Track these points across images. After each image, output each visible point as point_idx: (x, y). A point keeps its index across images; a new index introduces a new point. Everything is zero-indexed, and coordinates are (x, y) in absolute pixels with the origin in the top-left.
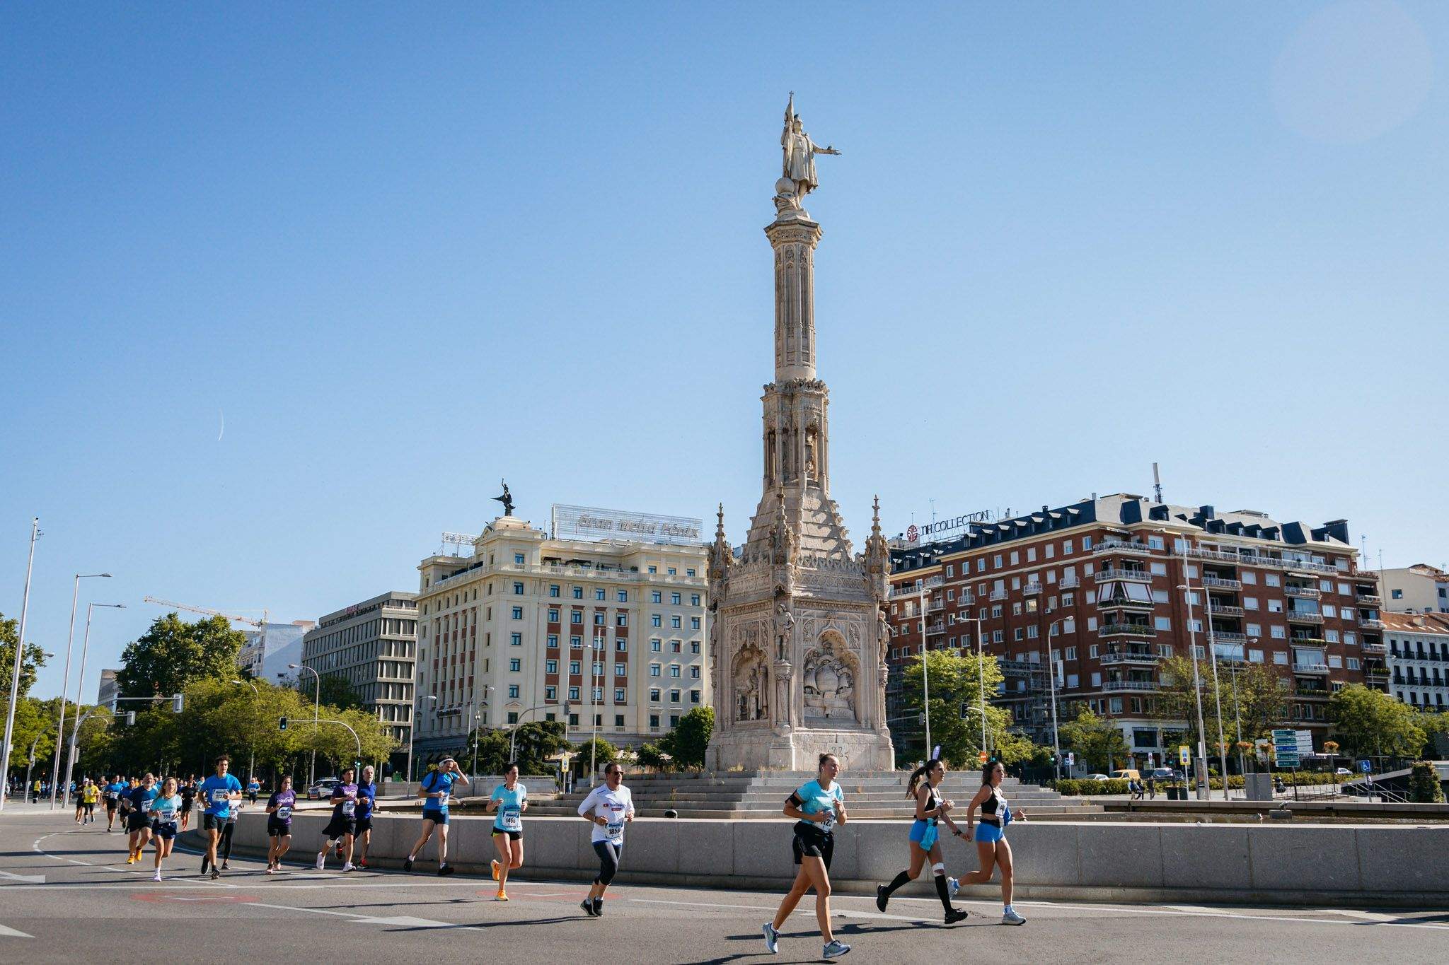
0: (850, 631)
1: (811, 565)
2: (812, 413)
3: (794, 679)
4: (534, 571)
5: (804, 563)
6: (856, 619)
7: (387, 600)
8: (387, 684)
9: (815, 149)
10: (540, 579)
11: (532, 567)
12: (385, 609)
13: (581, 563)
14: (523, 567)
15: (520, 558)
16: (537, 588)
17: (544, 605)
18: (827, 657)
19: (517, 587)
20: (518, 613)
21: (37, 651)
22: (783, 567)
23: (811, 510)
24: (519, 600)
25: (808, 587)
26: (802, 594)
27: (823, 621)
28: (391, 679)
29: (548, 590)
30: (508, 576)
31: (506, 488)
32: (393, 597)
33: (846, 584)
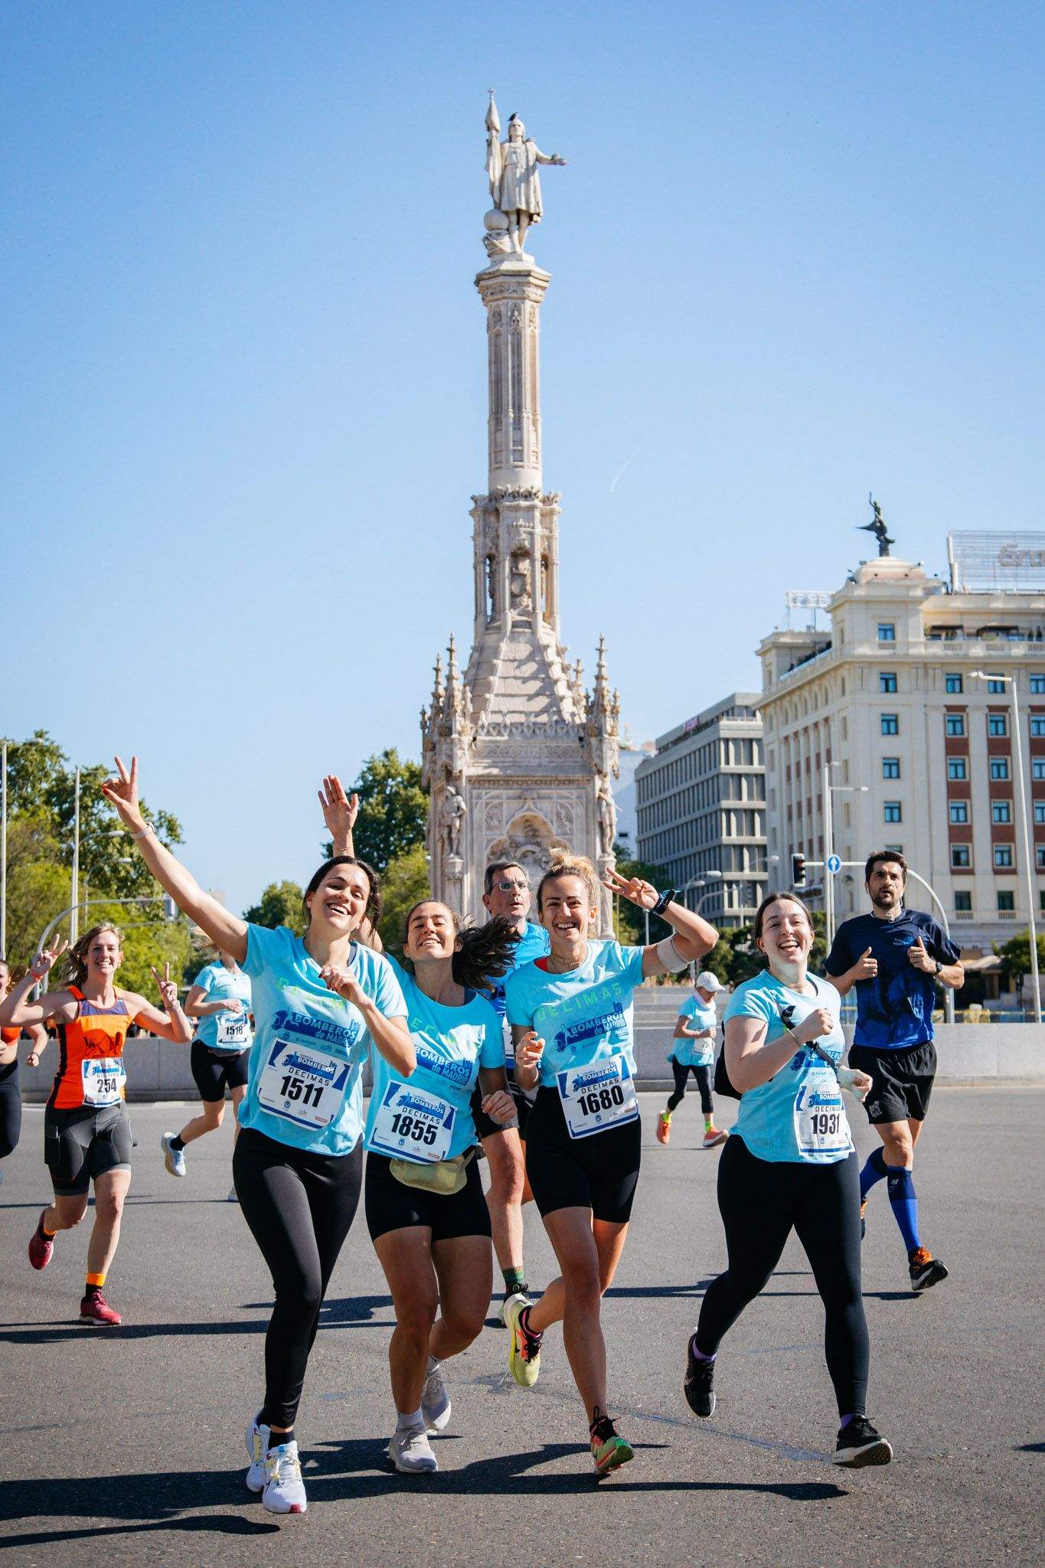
0: (558, 815)
1: (499, 734)
2: (518, 533)
3: (467, 879)
4: (913, 651)
5: (488, 731)
6: (568, 798)
7: (729, 709)
8: (740, 848)
9: (538, 159)
10: (925, 664)
11: (908, 644)
12: (724, 722)
13: (1006, 630)
14: (894, 647)
15: (887, 631)
16: (921, 681)
17: (936, 708)
18: (529, 848)
19: (887, 681)
20: (891, 724)
21: (169, 821)
22: (448, 740)
23: (514, 660)
24: (890, 703)
25: (494, 762)
26: (487, 771)
27: (516, 804)
28: (745, 839)
29: (941, 683)
30: (868, 663)
31: (877, 510)
32: (739, 702)
33: (553, 753)
